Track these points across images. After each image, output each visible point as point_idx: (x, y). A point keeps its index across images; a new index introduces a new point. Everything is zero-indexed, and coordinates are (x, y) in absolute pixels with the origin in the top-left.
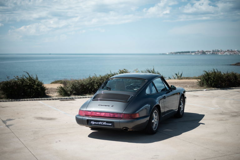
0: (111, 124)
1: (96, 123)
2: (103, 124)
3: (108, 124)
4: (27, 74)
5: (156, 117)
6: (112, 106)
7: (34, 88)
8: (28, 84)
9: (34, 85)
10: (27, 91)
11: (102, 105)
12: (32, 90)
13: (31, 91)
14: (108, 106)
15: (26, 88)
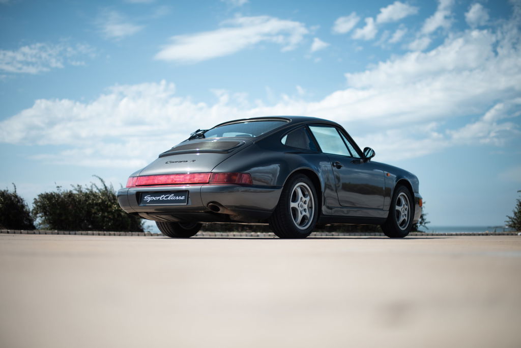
0: (183, 198)
1: (154, 198)
2: (169, 199)
3: (177, 198)
4: (100, 181)
5: (308, 199)
6: (193, 161)
7: (111, 211)
8: (100, 201)
9: (113, 203)
10: (96, 215)
11: (173, 162)
12: (106, 214)
13: (105, 217)
14: (185, 161)
15: (93, 211)
